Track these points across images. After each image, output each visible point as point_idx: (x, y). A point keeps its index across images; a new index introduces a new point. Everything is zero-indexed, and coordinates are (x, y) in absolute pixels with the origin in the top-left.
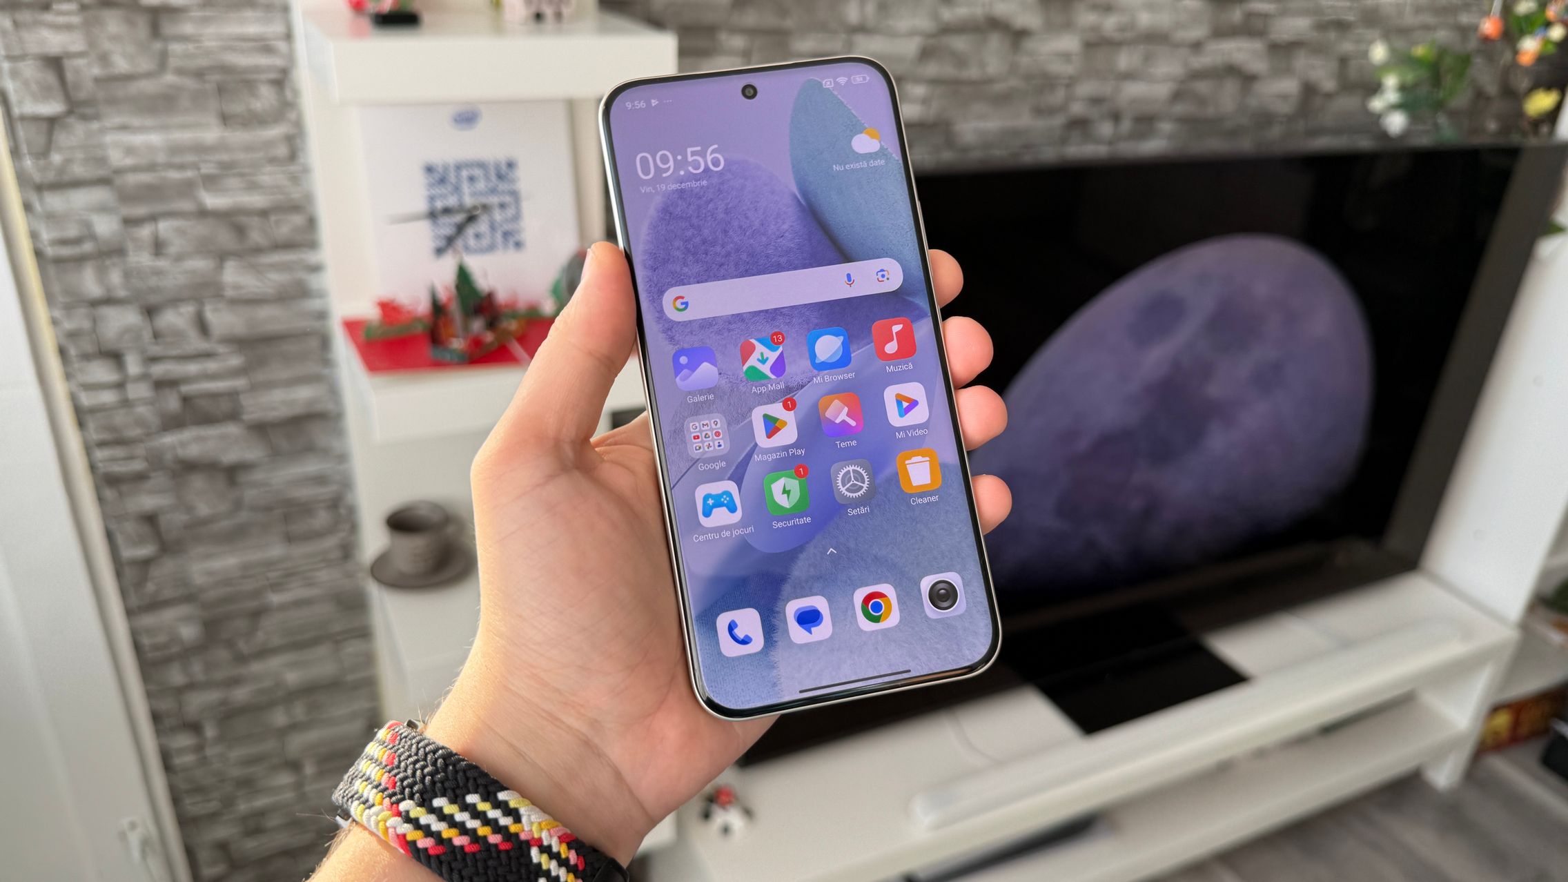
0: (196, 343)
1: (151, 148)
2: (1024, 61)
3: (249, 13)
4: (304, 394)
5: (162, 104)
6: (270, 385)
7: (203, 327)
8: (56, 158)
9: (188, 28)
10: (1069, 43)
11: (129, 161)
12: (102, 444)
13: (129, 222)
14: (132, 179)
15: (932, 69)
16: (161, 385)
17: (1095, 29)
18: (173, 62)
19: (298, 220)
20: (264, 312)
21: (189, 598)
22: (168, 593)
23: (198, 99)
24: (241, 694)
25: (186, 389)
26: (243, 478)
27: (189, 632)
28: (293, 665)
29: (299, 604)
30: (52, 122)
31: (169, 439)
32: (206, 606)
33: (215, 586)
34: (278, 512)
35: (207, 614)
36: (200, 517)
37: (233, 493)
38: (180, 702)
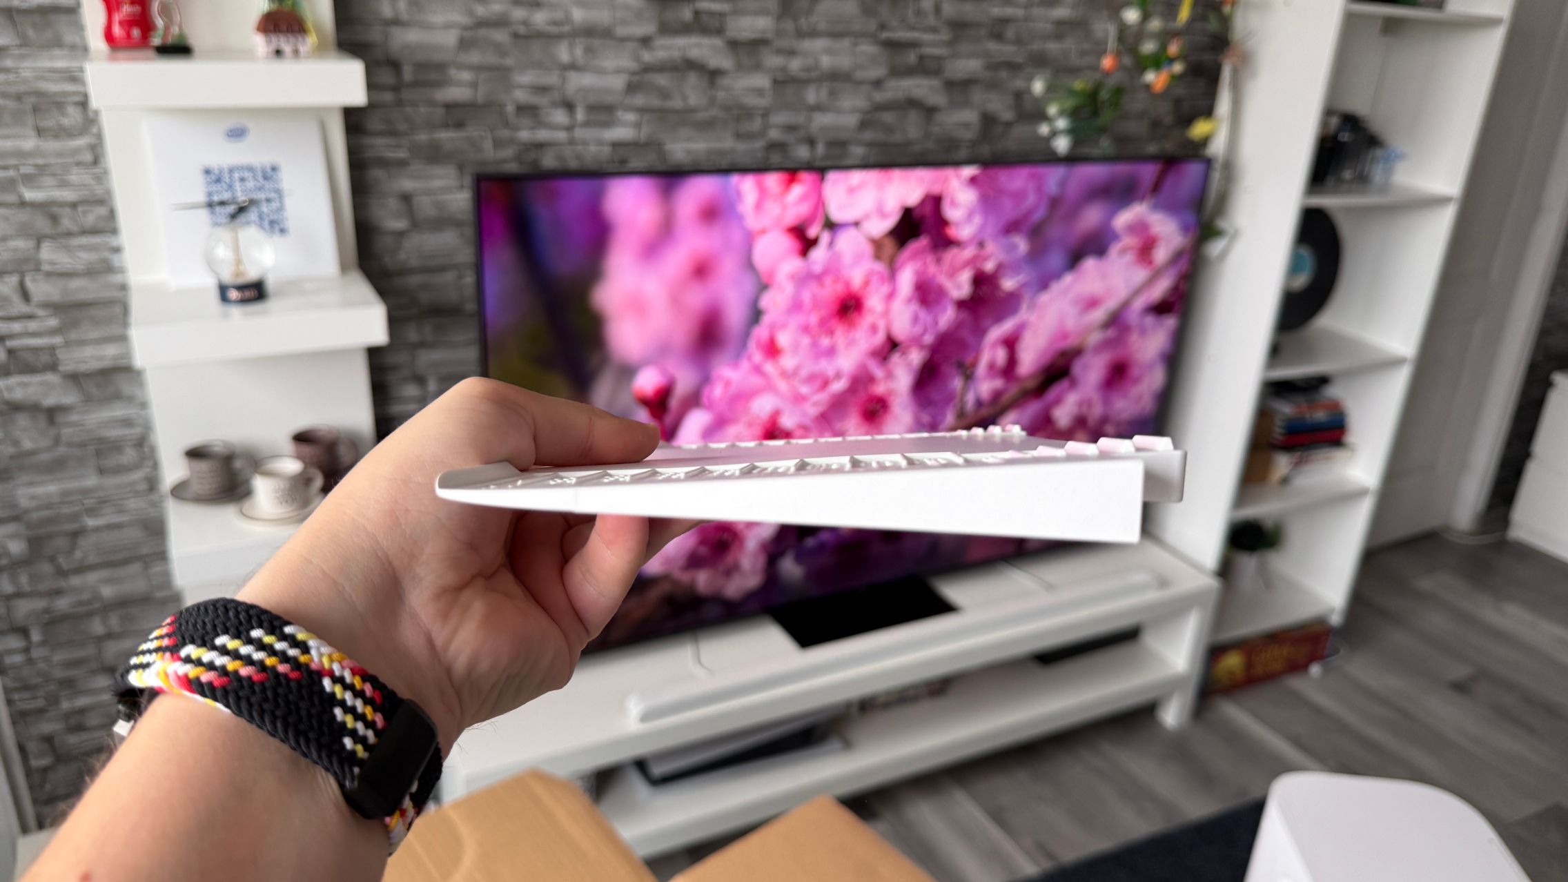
0: (20, 307)
2: (721, 95)
3: (57, 52)
4: (111, 351)
6: (82, 343)
7: (25, 295)
9: (9, 63)
10: (761, 81)
15: (639, 100)
17: (783, 69)
19: (102, 211)
20: (75, 284)
21: (15, 519)
23: (18, 117)
24: (62, 604)
25: (10, 343)
26: (61, 419)
27: (16, 547)
28: (108, 581)
29: (111, 527)
32: (29, 526)
33: (38, 509)
34: (91, 448)
35: (31, 533)
36: (24, 450)
37: (53, 430)
38: (8, 608)
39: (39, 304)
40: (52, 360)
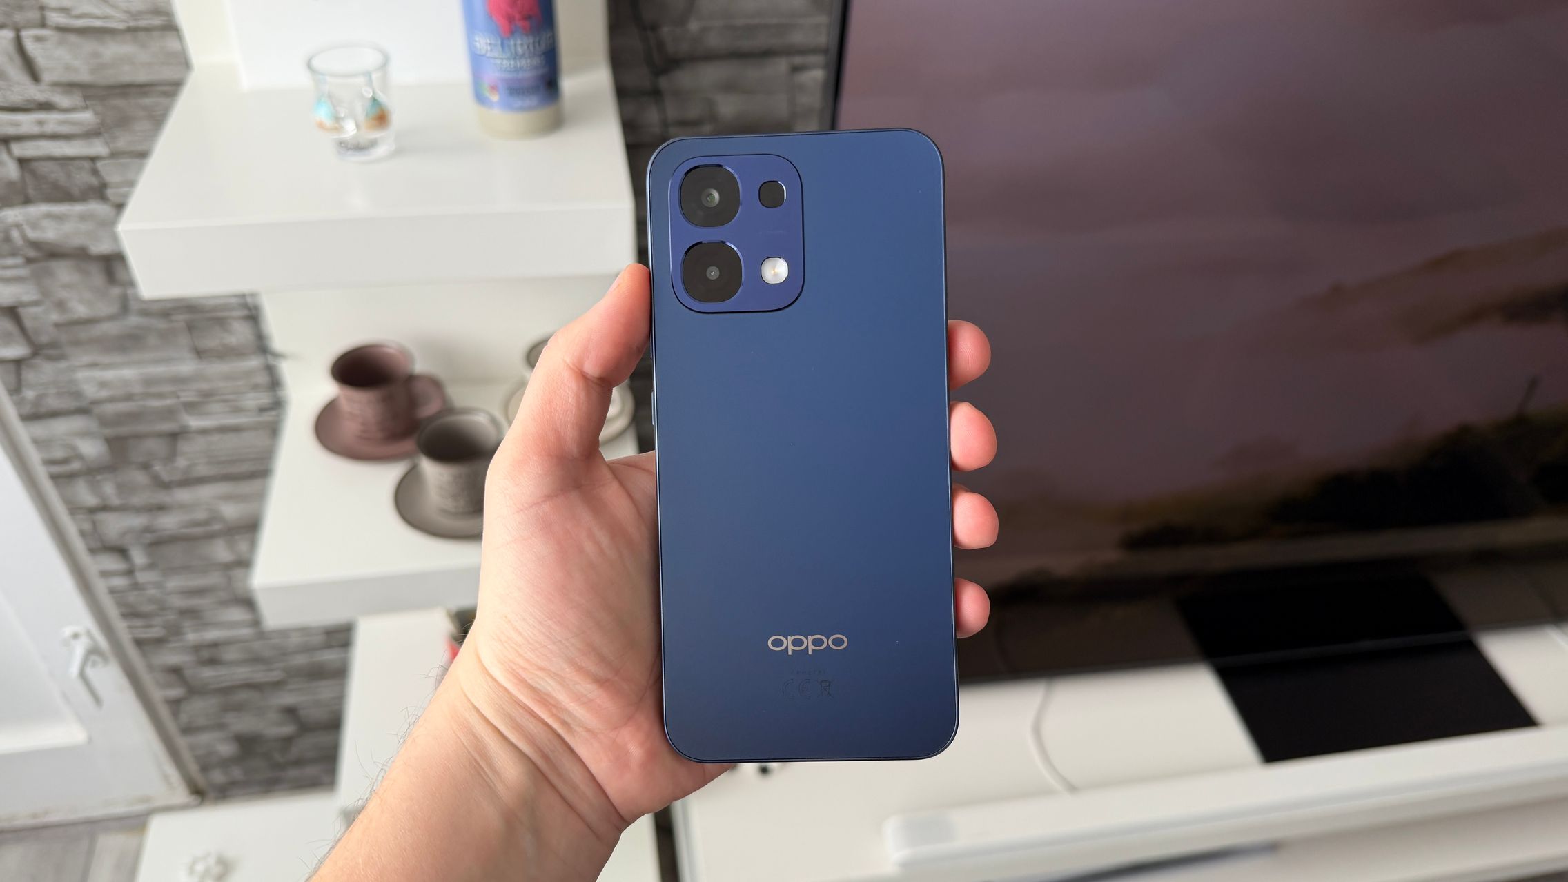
0: (25, 88)
7: (30, 68)
21: (83, 411)
22: (53, 403)
24: (169, 523)
25: (20, 149)
27: (91, 449)
28: (228, 498)
29: (223, 430)
31: (12, 215)
32: (104, 422)
33: (112, 400)
34: (181, 318)
35: (109, 432)
36: (76, 316)
37: (116, 291)
38: (94, 523)
39: (56, 84)
40: (94, 181)
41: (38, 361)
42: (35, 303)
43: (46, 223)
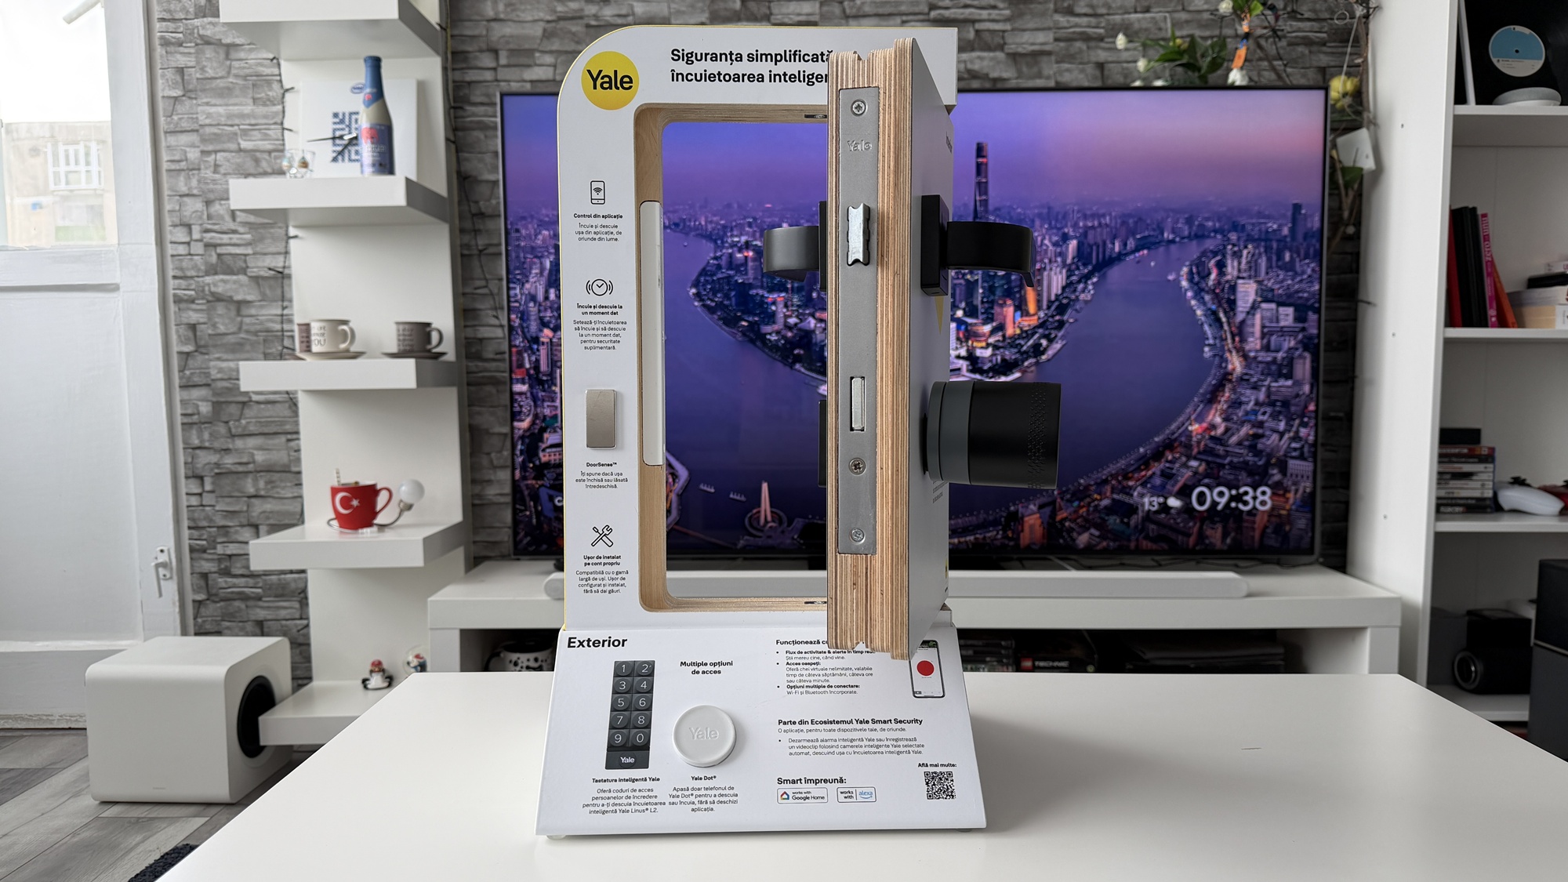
0: (228, 224)
1: (220, 115)
5: (226, 92)
6: (262, 254)
7: (233, 215)
8: (175, 118)
9: (242, 55)
11: (208, 121)
12: (175, 277)
13: (203, 152)
14: (208, 130)
16: (207, 246)
18: (234, 71)
21: (208, 385)
22: (197, 380)
23: (244, 89)
24: (229, 461)
25: (220, 250)
26: (245, 311)
27: (205, 408)
28: (261, 448)
30: (176, 98)
31: (208, 279)
32: (215, 394)
33: (222, 379)
35: (214, 399)
36: (219, 331)
37: (239, 319)
38: (193, 458)
39: (241, 223)
40: (244, 265)
41: (196, 354)
42: (204, 323)
43: (220, 284)
